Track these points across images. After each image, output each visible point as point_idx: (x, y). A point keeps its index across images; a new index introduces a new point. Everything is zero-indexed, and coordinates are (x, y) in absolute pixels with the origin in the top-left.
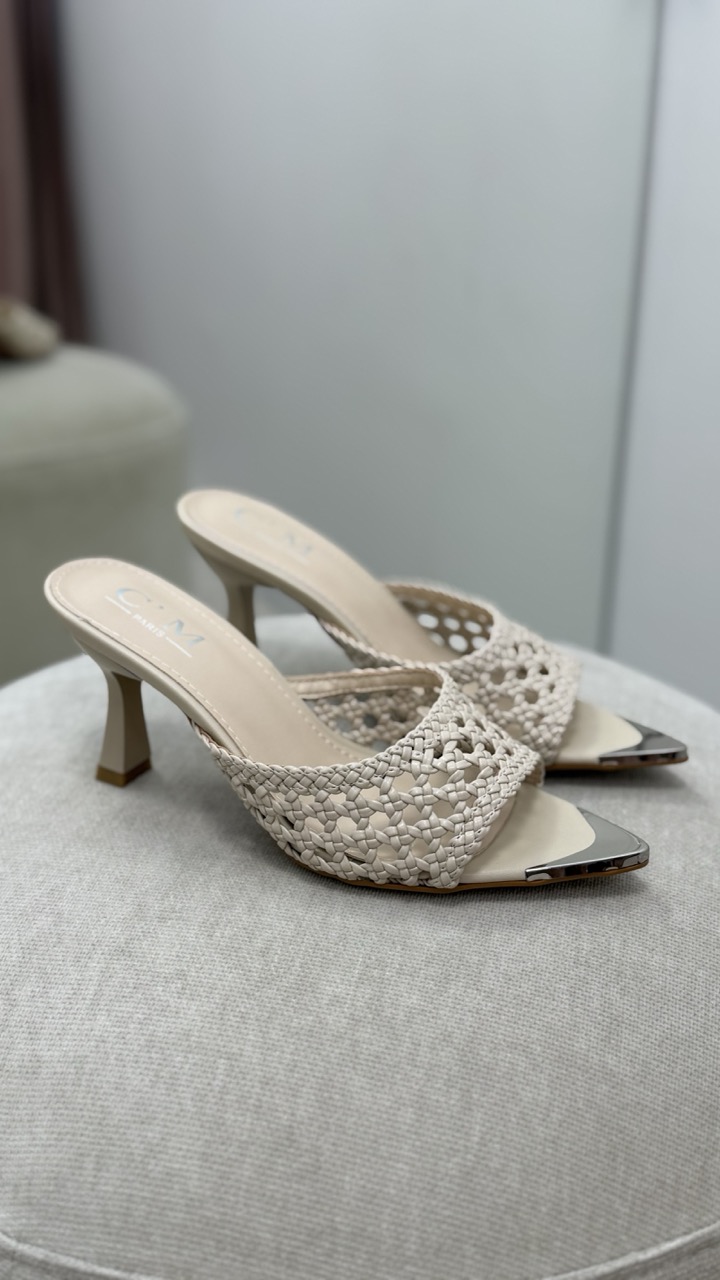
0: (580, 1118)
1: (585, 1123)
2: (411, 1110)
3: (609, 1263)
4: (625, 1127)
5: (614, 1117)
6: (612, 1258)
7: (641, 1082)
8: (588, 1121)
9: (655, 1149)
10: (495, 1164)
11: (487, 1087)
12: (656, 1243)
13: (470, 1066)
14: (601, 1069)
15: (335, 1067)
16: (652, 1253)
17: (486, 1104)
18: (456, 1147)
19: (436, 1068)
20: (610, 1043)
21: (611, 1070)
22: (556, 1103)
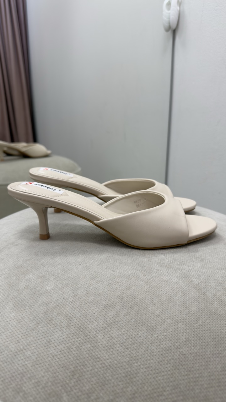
0: (70, 352)
2: (16, 322)
4: (86, 365)
5: (85, 358)
7: (106, 350)
8: (72, 355)
11: (45, 326)
13: (46, 316)
14: (93, 338)
17: (40, 331)
18: (20, 341)
20: (105, 329)
21: (97, 340)
22: (65, 342)
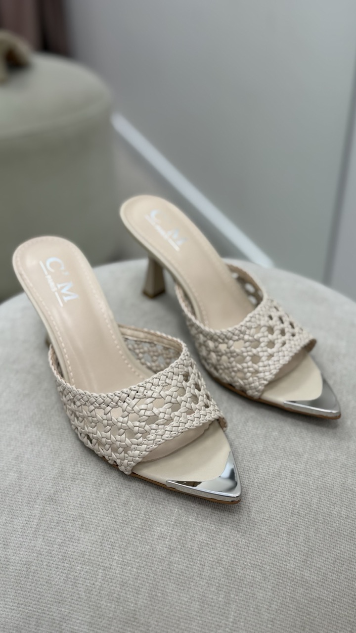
0: (287, 608)
1: (290, 610)
2: (198, 603)
4: (311, 612)
5: (306, 606)
7: (322, 585)
8: (292, 609)
9: (326, 623)
11: (239, 591)
13: (230, 578)
14: (301, 579)
15: (159, 577)
17: (237, 601)
18: (221, 624)
19: (213, 580)
20: (307, 563)
21: (306, 579)
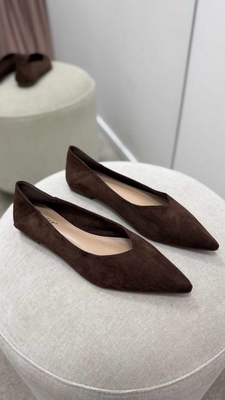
3: (76, 383)
6: (78, 383)
10: (62, 349)
12: (90, 386)
16: (88, 387)
